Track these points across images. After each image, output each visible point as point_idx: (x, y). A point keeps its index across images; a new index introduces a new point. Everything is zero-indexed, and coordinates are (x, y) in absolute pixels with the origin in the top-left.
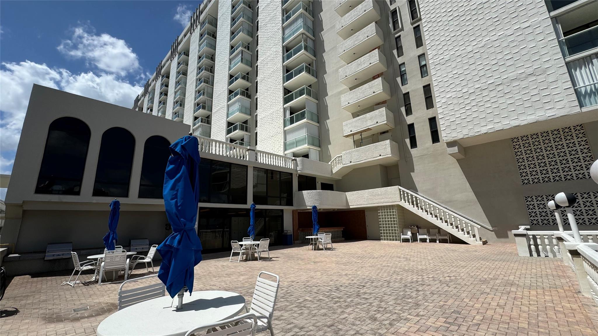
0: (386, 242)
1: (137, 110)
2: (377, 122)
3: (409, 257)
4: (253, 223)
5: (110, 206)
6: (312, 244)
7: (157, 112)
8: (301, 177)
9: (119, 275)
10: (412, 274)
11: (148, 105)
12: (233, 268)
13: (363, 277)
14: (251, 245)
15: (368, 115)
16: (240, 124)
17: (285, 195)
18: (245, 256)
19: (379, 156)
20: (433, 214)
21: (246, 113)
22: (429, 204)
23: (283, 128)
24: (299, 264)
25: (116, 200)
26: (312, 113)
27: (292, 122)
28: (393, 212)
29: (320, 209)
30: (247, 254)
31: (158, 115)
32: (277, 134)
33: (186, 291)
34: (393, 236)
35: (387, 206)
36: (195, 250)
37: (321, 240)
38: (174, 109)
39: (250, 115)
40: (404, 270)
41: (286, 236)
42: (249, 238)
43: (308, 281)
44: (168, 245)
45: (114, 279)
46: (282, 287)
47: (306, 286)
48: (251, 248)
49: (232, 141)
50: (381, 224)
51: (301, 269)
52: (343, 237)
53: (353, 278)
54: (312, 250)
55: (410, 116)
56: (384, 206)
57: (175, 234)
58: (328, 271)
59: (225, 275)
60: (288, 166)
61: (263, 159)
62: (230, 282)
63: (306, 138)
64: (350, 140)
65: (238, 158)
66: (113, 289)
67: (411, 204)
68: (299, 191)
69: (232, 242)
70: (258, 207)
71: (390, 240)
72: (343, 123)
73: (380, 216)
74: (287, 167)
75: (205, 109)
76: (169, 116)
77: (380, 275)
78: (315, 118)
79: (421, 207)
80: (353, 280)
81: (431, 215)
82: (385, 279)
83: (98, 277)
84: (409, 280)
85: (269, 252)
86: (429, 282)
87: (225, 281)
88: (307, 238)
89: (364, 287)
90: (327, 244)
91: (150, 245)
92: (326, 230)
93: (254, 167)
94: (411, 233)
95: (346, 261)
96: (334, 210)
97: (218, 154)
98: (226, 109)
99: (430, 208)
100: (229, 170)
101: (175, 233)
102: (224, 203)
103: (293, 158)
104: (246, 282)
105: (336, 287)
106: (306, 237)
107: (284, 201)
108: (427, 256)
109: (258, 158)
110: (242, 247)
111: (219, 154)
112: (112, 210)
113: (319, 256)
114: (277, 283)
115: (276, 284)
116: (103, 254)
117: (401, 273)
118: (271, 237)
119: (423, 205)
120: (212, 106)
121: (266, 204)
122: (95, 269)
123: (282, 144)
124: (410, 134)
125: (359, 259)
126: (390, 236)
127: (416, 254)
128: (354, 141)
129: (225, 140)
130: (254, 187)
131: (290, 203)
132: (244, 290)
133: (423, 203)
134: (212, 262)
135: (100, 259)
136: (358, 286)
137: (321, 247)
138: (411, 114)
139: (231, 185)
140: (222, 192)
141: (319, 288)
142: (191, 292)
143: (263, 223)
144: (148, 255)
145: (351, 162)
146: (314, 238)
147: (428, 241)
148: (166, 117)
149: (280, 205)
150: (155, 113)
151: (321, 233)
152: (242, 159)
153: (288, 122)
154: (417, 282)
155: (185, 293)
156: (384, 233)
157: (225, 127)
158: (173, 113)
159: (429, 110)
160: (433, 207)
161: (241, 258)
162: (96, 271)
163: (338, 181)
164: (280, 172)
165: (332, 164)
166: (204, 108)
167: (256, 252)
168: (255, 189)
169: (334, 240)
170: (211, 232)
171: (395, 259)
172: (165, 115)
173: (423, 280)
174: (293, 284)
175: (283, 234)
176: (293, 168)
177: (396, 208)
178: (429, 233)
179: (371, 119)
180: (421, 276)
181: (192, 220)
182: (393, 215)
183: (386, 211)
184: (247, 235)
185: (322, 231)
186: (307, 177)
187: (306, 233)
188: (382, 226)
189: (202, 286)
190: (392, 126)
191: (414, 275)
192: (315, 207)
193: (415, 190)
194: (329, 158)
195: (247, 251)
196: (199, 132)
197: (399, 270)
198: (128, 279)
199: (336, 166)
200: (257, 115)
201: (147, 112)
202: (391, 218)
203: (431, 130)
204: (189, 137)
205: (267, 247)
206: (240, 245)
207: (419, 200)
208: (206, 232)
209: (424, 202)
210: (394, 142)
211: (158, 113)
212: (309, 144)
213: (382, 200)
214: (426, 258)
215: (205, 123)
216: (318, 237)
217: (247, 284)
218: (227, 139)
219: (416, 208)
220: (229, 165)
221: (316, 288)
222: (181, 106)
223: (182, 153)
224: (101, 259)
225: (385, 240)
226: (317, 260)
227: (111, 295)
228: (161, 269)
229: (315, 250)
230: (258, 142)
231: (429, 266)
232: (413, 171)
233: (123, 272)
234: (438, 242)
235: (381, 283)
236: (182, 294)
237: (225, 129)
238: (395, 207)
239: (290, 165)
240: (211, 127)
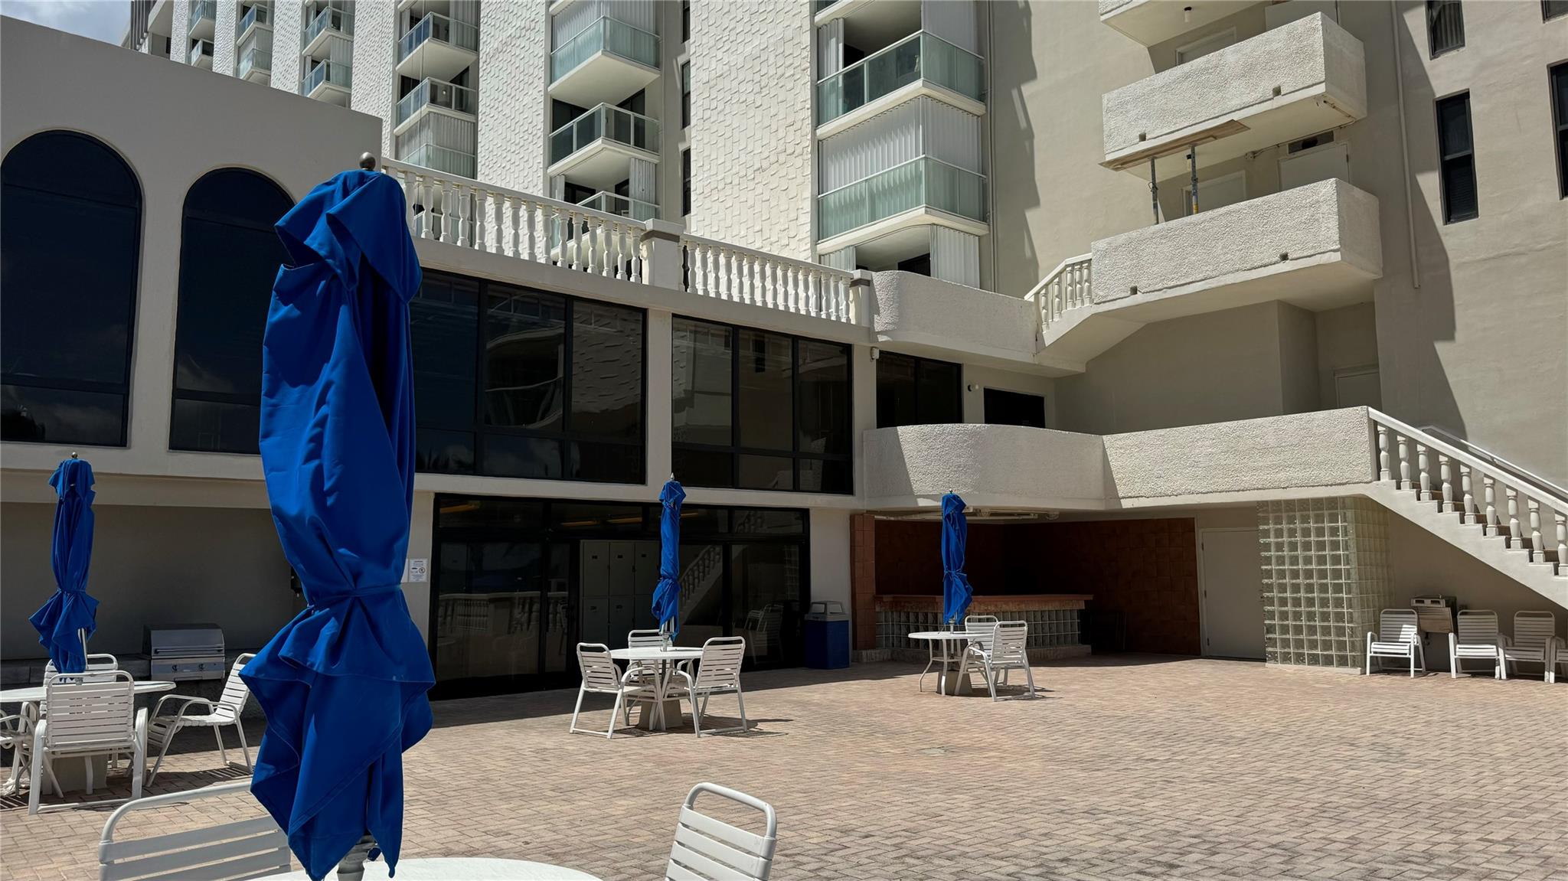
0: (1290, 668)
1: (145, 49)
2: (1277, 92)
3: (1397, 742)
4: (674, 566)
5: (55, 483)
6: (937, 667)
7: (231, 58)
8: (889, 361)
9: (112, 774)
10: (1411, 820)
11: (191, 23)
12: (584, 763)
13: (1171, 825)
14: (664, 662)
15: (1232, 55)
16: (608, 111)
17: (818, 445)
18: (637, 710)
19: (1277, 258)
20: (1536, 543)
21: (635, 58)
22: (1518, 497)
23: (808, 128)
24: (878, 754)
25: (75, 457)
26: (951, 52)
27: (853, 98)
28: (1334, 531)
29: (977, 512)
30: (647, 705)
31: (237, 71)
32: (782, 158)
33: (373, 856)
34: (1327, 645)
35: (1304, 504)
36: (402, 684)
37: (979, 652)
38: (305, 41)
39: (657, 65)
40: (1373, 802)
41: (821, 627)
42: (656, 634)
43: (914, 832)
44: (284, 658)
45: (89, 791)
46: (796, 851)
47: (903, 852)
48: (663, 674)
49: (575, 191)
50: (1270, 588)
51: (884, 778)
52: (1083, 640)
53: (1122, 829)
54: (939, 692)
55: (1454, 53)
56: (1290, 505)
57: (317, 613)
58: (1009, 791)
59: (550, 793)
60: (833, 310)
61: (717, 278)
62: (571, 824)
63: (918, 177)
64: (1137, 184)
65: (604, 274)
66: (89, 830)
67: (1425, 494)
68: (880, 426)
69: (583, 649)
70: (695, 495)
71: (1314, 660)
72: (1106, 96)
73: (1267, 547)
74: (828, 315)
75: (447, 39)
76: (286, 76)
77: (1253, 818)
78: (966, 74)
79: (1476, 510)
80: (1120, 838)
81: (1526, 552)
82: (1275, 839)
83: (27, 779)
84: (1392, 848)
85: (746, 695)
86: (1488, 861)
87: (547, 819)
88: (917, 640)
89: (1175, 872)
90: (1006, 669)
91: (232, 652)
92: (1005, 607)
93: (674, 315)
94: (1420, 632)
95: (1093, 748)
96: (1044, 514)
97: (509, 252)
98: (541, 35)
99: (1522, 514)
100: (562, 331)
101: (316, 608)
102: (547, 476)
103: (857, 274)
104: (642, 825)
105: (1041, 865)
106: (912, 636)
107: (811, 473)
108: (1490, 743)
109: (694, 274)
110: (624, 672)
111: (517, 252)
112: (61, 502)
113: (967, 722)
114: (767, 838)
115: (759, 842)
116: (40, 684)
117: (1354, 814)
118: (754, 628)
119: (1489, 498)
120: (478, 24)
121: (731, 481)
122: (14, 747)
123: (807, 206)
124: (1444, 150)
125: (1158, 741)
126: (1313, 644)
127: (1435, 729)
128: (1155, 188)
129: (541, 186)
130: (678, 405)
131: (838, 479)
132: (633, 857)
133: (1488, 491)
134: (493, 734)
135: (27, 706)
136: (1141, 866)
137: (977, 680)
138: (1460, 42)
139: (575, 398)
140: (531, 427)
141: (963, 863)
142: (392, 861)
143: (717, 570)
144: (223, 698)
145: (1134, 291)
146: (948, 641)
147: (1501, 670)
148: (275, 84)
149: (796, 488)
150: (222, 63)
151: (980, 620)
152: (619, 276)
153: (833, 97)
154: (1430, 857)
155: (368, 865)
156: (1285, 629)
157: (541, 126)
158: (303, 59)
159: (1553, 21)
160: (1537, 511)
161: (622, 718)
162: (17, 757)
163: (1066, 383)
164: (795, 339)
165: (1043, 299)
166: (442, 32)
167: (685, 695)
168: (683, 416)
169: (1042, 652)
170: (491, 601)
171: (1328, 750)
172: (269, 68)
173: (1459, 851)
174: (845, 840)
175: (807, 617)
176: (853, 322)
177: (1350, 514)
178: (1507, 635)
179: (1248, 71)
180: (1455, 832)
181: (391, 554)
182: (1335, 545)
183: (1298, 525)
184: (646, 621)
185: (983, 607)
186: (918, 360)
187: (912, 618)
188: (1275, 594)
189: (450, 833)
190: (1352, 106)
191: (1415, 828)
192: (954, 503)
193: (1452, 427)
194: (1028, 272)
195: (649, 687)
196: (423, 150)
197: (1344, 802)
198: (147, 791)
199: (1060, 309)
200: (686, 65)
201: (189, 58)
202: (1322, 560)
203: (1556, 127)
204: (362, 178)
205: (736, 674)
206: (616, 661)
207: (1469, 475)
208: (468, 603)
209: (1492, 486)
210: (1358, 193)
211: (239, 63)
212: (932, 205)
213: (1282, 475)
214: (1485, 749)
215: (448, 105)
216: (969, 634)
217: (643, 836)
218: (551, 182)
219: (1450, 514)
220: (563, 305)
221: (948, 863)
222: (339, 29)
223: (332, 254)
224: (32, 708)
225: (1286, 658)
226: (958, 739)
227: (79, 855)
228: (264, 758)
229: (950, 693)
230: (693, 197)
231: (1496, 787)
232: (1449, 334)
233: (126, 763)
234: (1550, 676)
235: (1251, 856)
236: (354, 866)
237: (540, 133)
238: (1344, 507)
239: (843, 307)
240: (475, 125)
